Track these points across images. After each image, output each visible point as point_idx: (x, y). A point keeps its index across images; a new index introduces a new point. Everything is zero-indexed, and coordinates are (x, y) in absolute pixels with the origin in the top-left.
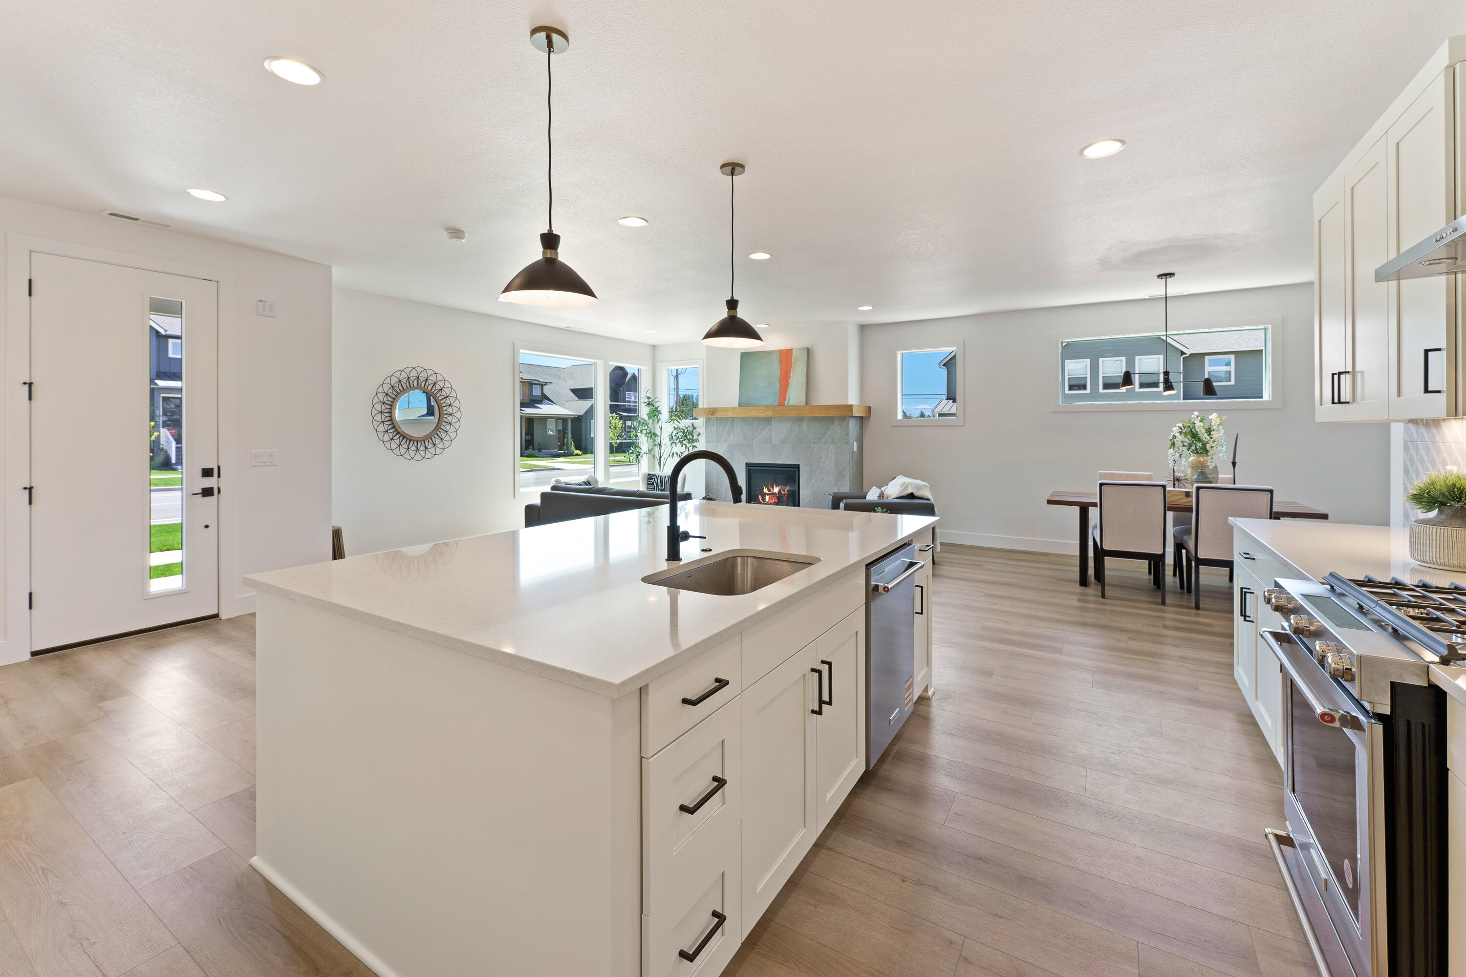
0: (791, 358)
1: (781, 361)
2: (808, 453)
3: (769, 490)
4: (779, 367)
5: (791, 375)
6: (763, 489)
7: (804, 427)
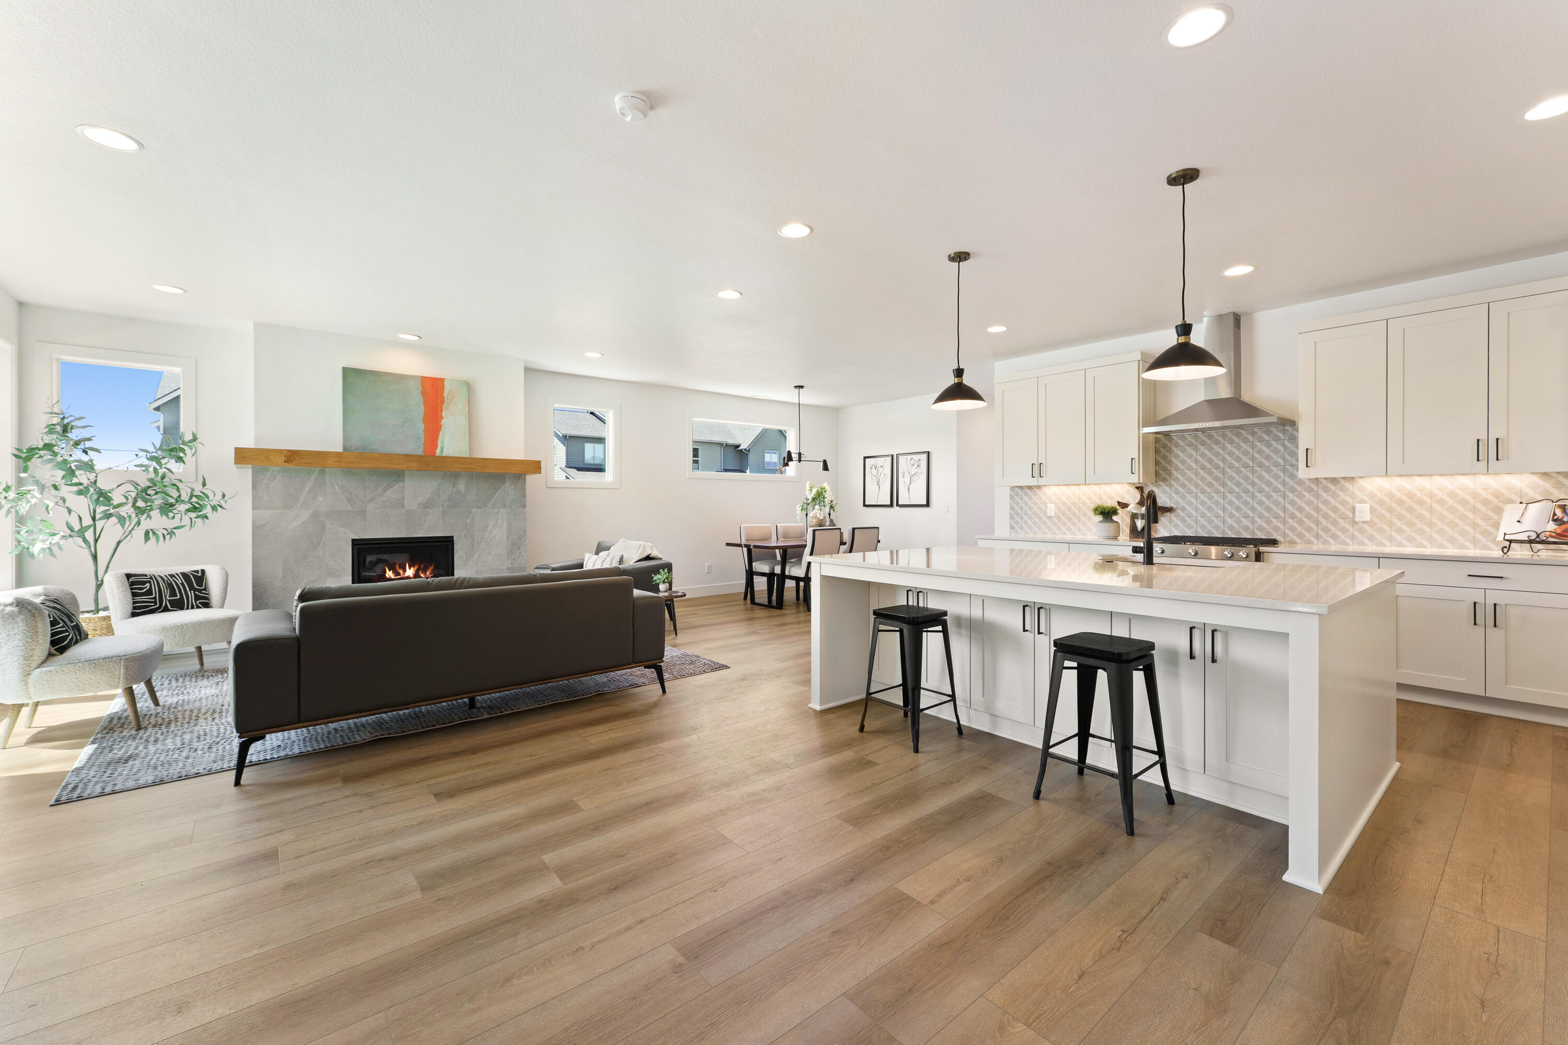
0: (443, 392)
1: (424, 393)
2: (468, 521)
3: (397, 573)
4: (423, 401)
5: (444, 414)
6: (385, 572)
7: (462, 485)
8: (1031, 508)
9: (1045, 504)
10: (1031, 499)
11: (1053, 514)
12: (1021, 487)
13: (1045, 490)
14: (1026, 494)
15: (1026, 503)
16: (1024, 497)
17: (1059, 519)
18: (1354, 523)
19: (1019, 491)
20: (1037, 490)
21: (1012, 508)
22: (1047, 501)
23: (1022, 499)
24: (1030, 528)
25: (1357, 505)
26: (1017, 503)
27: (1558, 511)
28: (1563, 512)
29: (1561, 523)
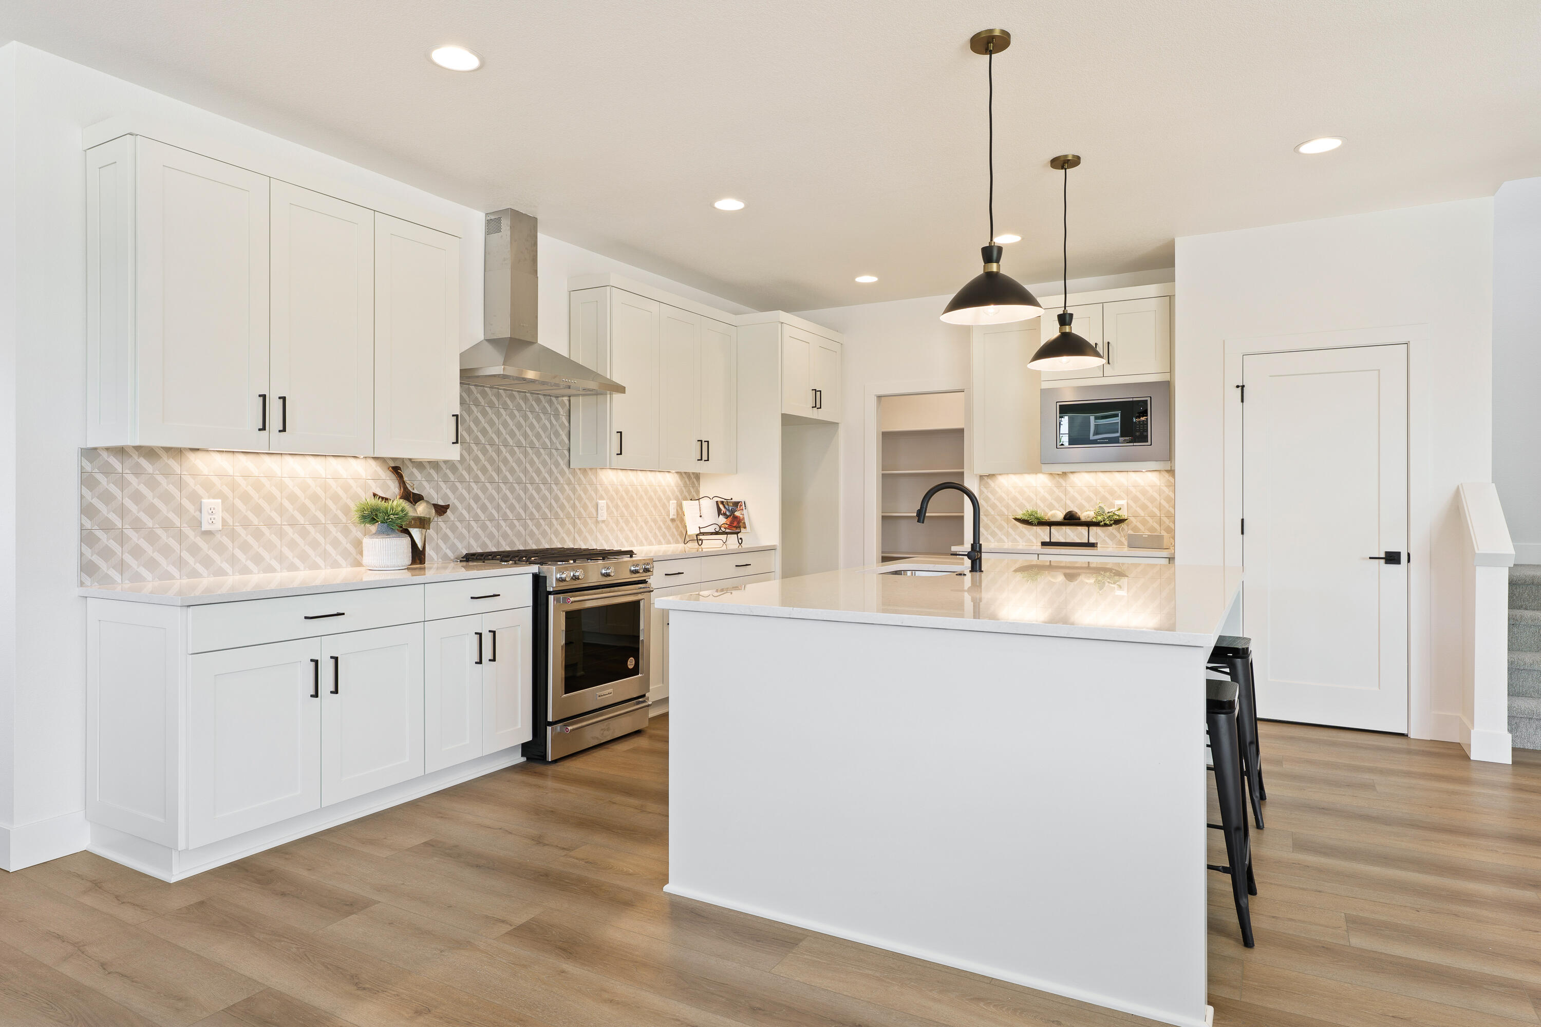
8: (152, 511)
9: (196, 500)
10: (152, 484)
11: (218, 525)
12: (121, 451)
13: (197, 461)
14: (138, 471)
15: (137, 497)
16: (131, 478)
17: (233, 535)
18: (597, 522)
19: (114, 461)
20: (172, 463)
21: (87, 510)
22: (201, 491)
23: (122, 483)
24: (152, 565)
25: (600, 501)
26: (107, 498)
27: (721, 506)
28: (725, 507)
29: (727, 517)
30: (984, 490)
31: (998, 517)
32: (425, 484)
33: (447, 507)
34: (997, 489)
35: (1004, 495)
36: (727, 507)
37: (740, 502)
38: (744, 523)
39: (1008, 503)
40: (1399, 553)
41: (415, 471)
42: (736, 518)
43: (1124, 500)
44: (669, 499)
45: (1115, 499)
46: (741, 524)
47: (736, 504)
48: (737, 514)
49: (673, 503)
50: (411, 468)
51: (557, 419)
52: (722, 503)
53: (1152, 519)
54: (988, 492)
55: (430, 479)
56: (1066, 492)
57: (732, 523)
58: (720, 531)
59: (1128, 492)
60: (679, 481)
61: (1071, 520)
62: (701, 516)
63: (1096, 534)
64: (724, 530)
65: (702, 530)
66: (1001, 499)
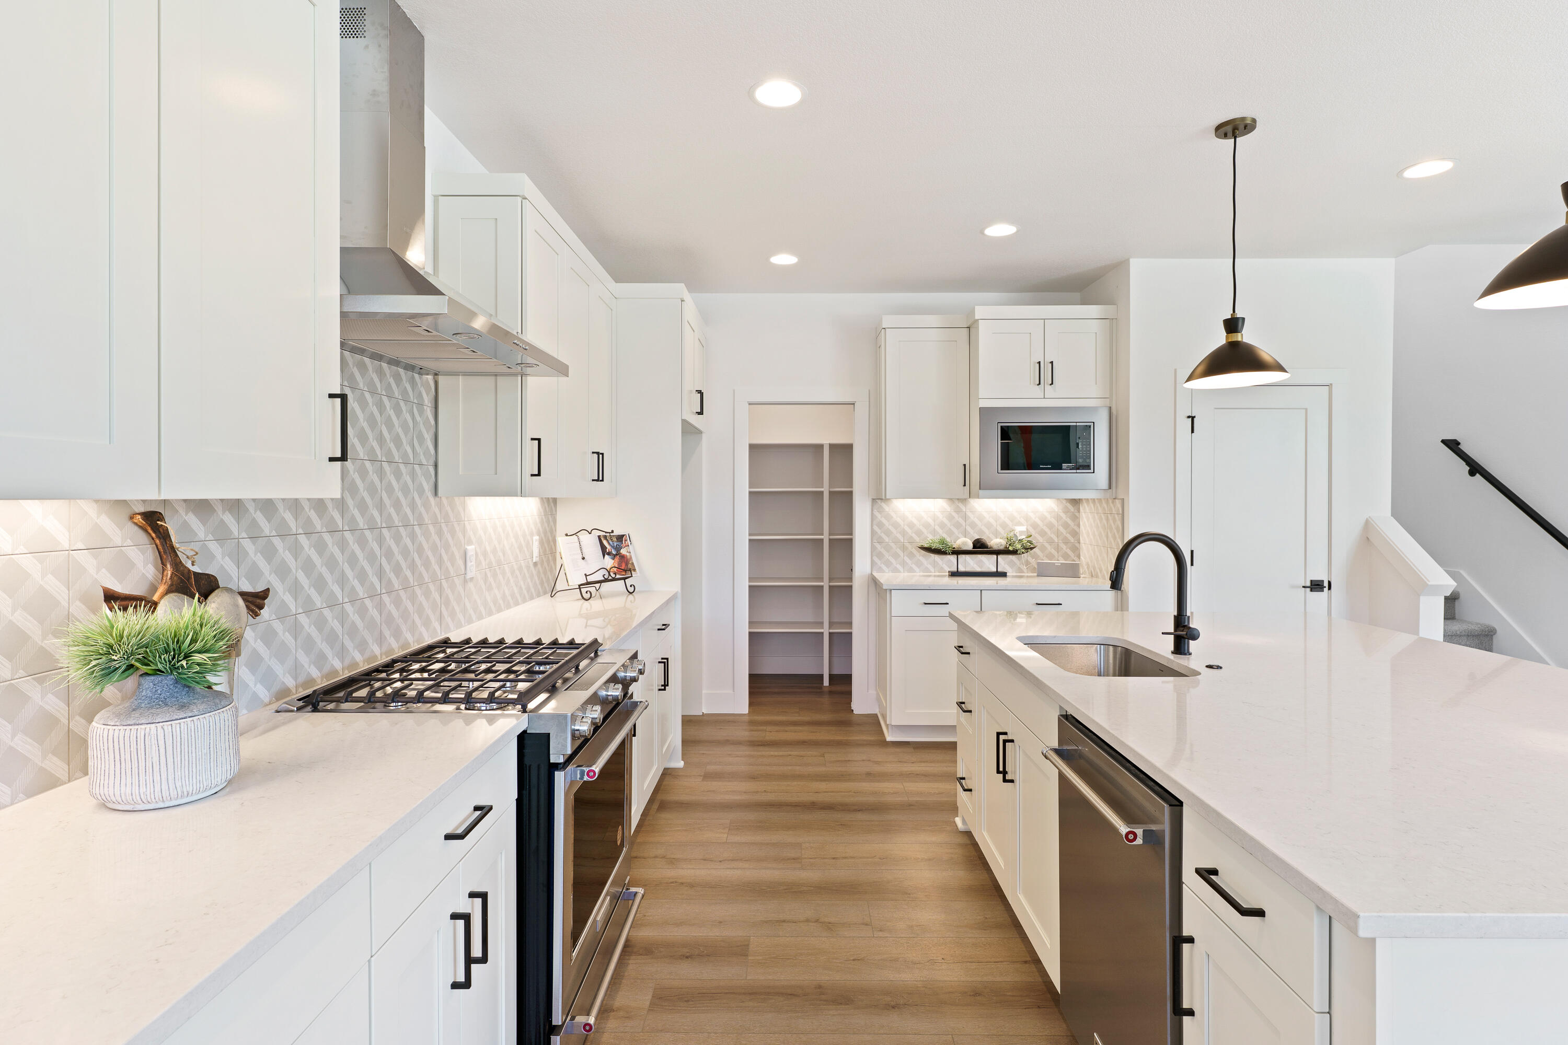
18: (465, 582)
25: (467, 548)
27: (605, 542)
28: (609, 544)
29: (614, 557)
30: (876, 513)
31: (892, 545)
32: (214, 547)
33: (265, 594)
34: (892, 514)
35: (899, 520)
36: (611, 542)
37: (624, 535)
38: (633, 564)
39: (904, 529)
40: (1323, 581)
41: (192, 520)
42: (623, 557)
43: (1023, 525)
44: (532, 535)
45: (1015, 526)
46: (630, 566)
47: (620, 538)
48: (623, 551)
49: (536, 540)
50: (183, 514)
51: (421, 412)
52: (605, 537)
53: (1051, 545)
54: (881, 517)
55: (222, 536)
56: (965, 518)
57: (620, 564)
58: (610, 578)
59: (1027, 518)
60: (540, 508)
61: (980, 547)
62: (583, 558)
63: (1004, 563)
64: (613, 576)
65: (590, 579)
66: (896, 525)
